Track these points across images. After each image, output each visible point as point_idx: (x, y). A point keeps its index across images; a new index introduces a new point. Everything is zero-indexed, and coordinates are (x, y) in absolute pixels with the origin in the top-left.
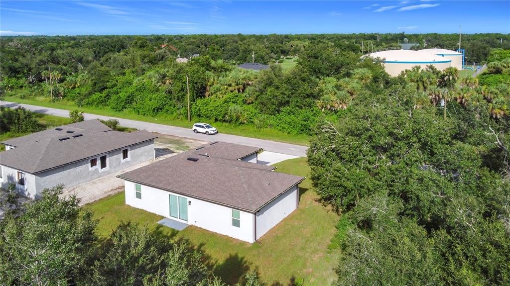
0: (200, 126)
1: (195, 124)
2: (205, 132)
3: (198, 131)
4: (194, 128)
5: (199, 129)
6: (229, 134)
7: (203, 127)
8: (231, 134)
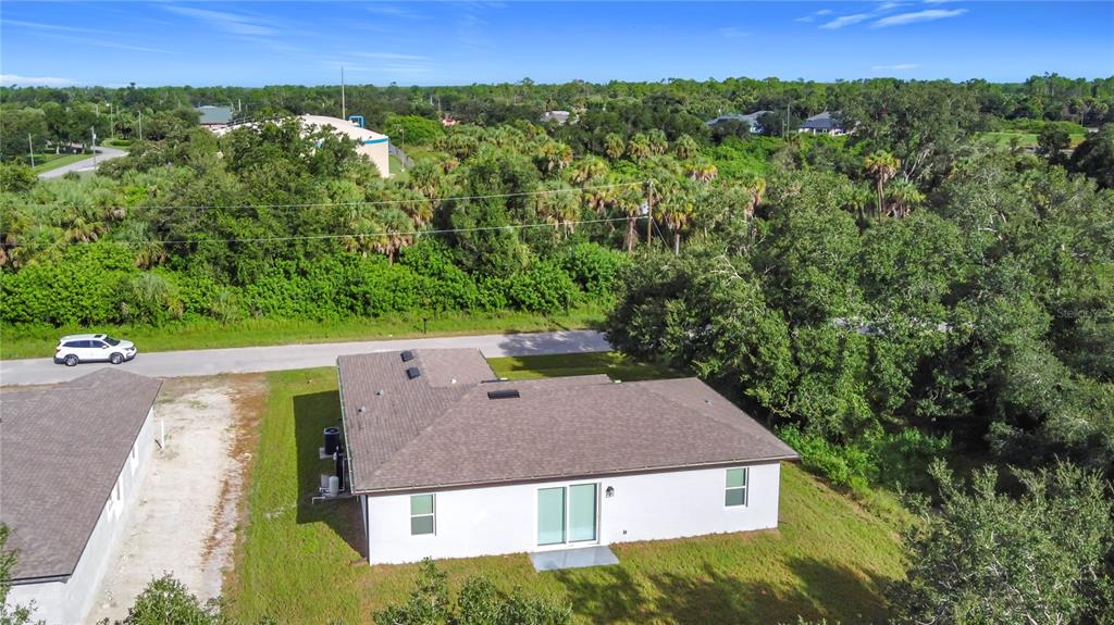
0: (85, 344)
1: (63, 341)
2: (107, 357)
3: (81, 358)
4: (63, 352)
5: (82, 353)
6: (166, 350)
7: (97, 344)
8: (173, 349)
